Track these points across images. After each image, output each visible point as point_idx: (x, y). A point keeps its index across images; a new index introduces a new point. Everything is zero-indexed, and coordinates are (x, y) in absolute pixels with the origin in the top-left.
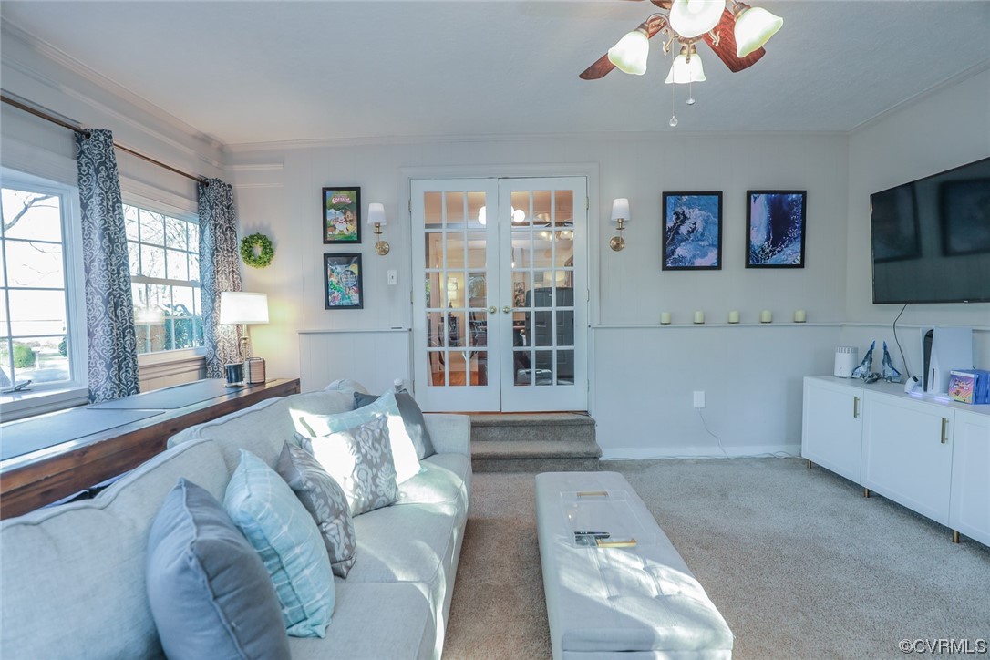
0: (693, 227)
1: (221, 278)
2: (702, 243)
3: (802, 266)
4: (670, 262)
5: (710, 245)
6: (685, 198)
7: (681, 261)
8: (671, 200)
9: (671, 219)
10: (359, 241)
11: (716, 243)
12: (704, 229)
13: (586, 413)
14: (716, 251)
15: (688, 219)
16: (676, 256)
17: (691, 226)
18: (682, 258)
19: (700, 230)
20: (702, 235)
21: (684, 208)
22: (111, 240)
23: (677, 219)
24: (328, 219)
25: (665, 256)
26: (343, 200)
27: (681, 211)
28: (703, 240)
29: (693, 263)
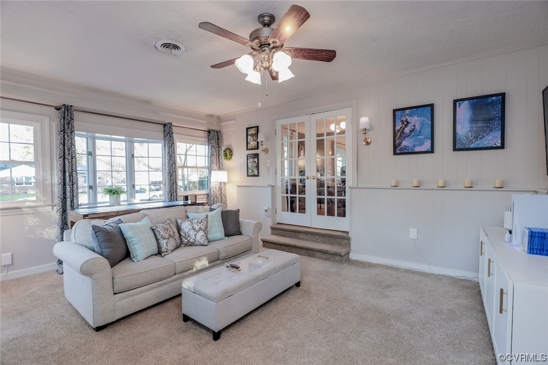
0: (413, 128)
1: (214, 166)
2: (420, 137)
3: (502, 147)
4: (398, 150)
5: (425, 138)
6: (407, 111)
7: (405, 149)
8: (398, 113)
9: (398, 125)
10: (258, 148)
11: (430, 136)
12: (421, 128)
13: (347, 233)
14: (430, 141)
15: (410, 123)
16: (402, 146)
17: (412, 127)
18: (405, 147)
19: (418, 129)
20: (420, 132)
21: (407, 117)
22: (170, 156)
23: (402, 124)
24: (248, 140)
25: (395, 147)
26: (253, 132)
27: (405, 119)
28: (421, 135)
29: (414, 150)
